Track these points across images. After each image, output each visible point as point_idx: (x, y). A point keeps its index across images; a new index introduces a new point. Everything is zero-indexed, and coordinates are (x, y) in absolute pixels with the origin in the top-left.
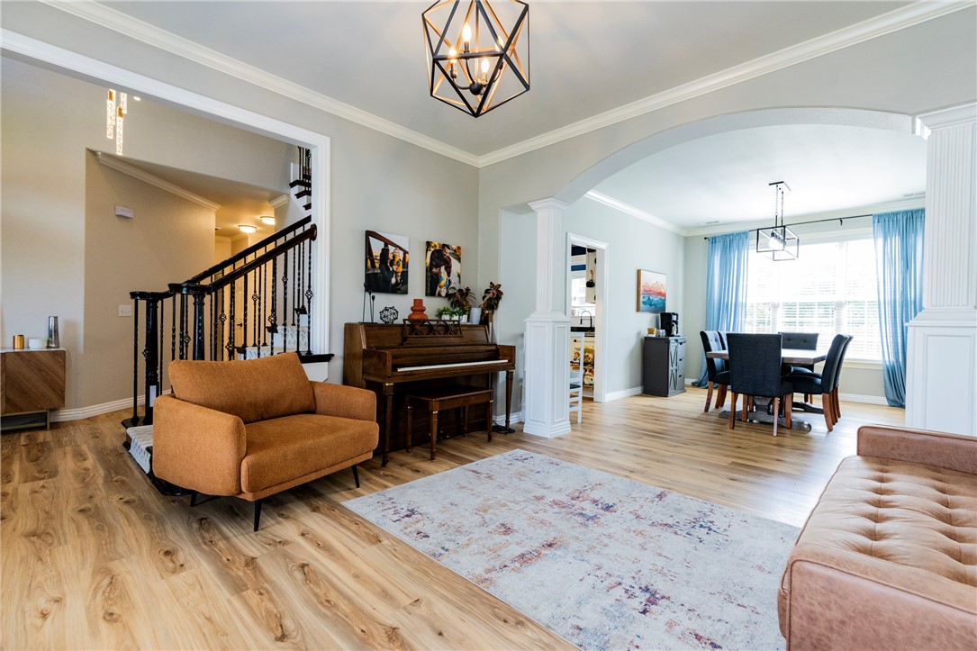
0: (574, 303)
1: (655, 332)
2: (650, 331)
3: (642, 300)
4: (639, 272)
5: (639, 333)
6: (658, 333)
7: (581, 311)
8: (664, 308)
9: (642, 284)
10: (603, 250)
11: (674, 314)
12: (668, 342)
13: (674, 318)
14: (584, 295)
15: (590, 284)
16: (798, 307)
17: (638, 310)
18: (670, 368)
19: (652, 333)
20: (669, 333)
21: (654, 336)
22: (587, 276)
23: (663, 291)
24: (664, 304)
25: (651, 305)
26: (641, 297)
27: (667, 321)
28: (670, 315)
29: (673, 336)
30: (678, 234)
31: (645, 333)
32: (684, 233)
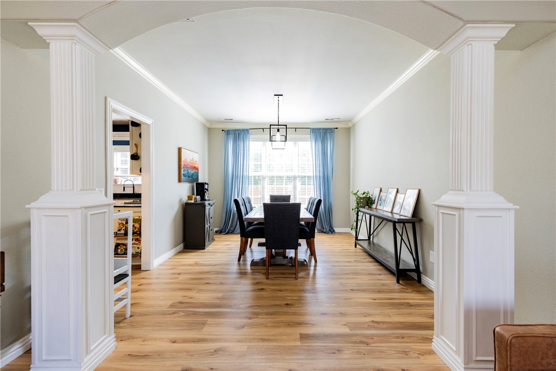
0: (116, 173)
1: (193, 199)
2: (190, 198)
3: (182, 172)
4: (180, 150)
5: (181, 200)
6: (195, 199)
7: (124, 180)
8: (197, 179)
9: (183, 159)
10: (148, 125)
11: (206, 183)
12: (204, 206)
13: (206, 186)
14: (128, 166)
15: (135, 157)
16: (275, 178)
17: (180, 181)
18: (206, 226)
19: (191, 200)
20: (203, 199)
21: (193, 201)
22: (131, 150)
23: (196, 166)
24: (198, 176)
25: (189, 177)
26: (182, 170)
27: (201, 189)
28: (203, 185)
29: (206, 200)
30: (204, 125)
31: (185, 199)
32: (208, 125)
